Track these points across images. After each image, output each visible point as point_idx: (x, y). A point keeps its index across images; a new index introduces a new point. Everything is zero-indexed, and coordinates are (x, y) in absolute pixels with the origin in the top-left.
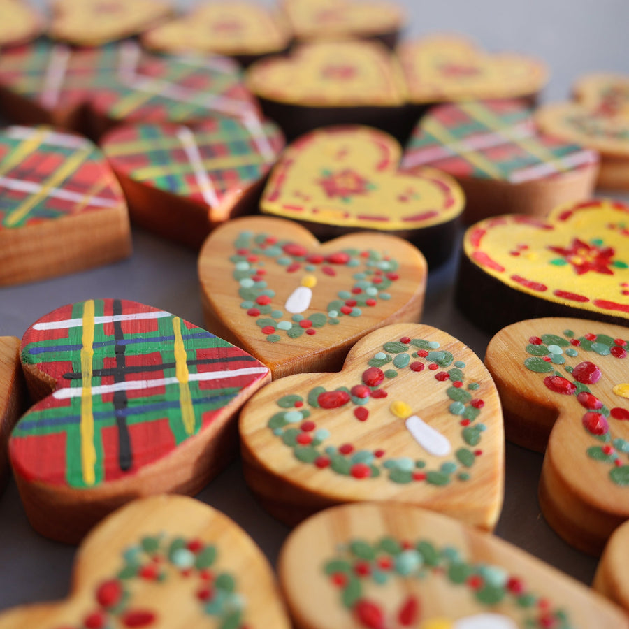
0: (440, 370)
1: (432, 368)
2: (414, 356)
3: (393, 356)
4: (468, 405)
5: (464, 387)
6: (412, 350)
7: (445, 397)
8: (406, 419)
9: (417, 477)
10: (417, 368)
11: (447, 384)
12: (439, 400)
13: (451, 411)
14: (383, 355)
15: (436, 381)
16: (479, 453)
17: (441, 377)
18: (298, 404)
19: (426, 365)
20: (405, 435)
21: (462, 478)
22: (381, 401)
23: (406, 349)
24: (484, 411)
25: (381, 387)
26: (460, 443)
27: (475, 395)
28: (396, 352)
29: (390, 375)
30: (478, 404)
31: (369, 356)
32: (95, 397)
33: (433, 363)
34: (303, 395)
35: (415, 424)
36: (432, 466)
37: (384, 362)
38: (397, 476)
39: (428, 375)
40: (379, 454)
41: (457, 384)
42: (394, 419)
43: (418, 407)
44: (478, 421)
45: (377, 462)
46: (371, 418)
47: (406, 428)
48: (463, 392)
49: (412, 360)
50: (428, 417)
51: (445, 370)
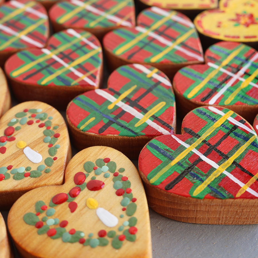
0: (41, 122)
1: (37, 122)
2: (29, 117)
3: (20, 119)
4: (53, 137)
5: (51, 129)
6: (29, 114)
7: (42, 135)
8: (24, 148)
9: (26, 175)
10: (30, 123)
11: (44, 128)
12: (39, 137)
13: (44, 141)
14: (14, 120)
15: (39, 128)
16: (55, 159)
17: (41, 126)
19: (35, 121)
20: (23, 156)
21: (47, 172)
22: (13, 142)
23: (26, 115)
24: (59, 139)
25: (13, 135)
26: (48, 156)
27: (55, 132)
28: (21, 117)
29: (18, 129)
30: (57, 136)
31: (7, 122)
33: (38, 119)
35: (28, 151)
36: (34, 168)
37: (15, 123)
38: (17, 176)
39: (36, 125)
40: (9, 168)
41: (48, 128)
42: (18, 149)
43: (29, 142)
44: (56, 143)
45: (9, 172)
46: (7, 151)
47: (23, 153)
48: (50, 131)
49: (28, 120)
50: (33, 146)
51: (43, 122)
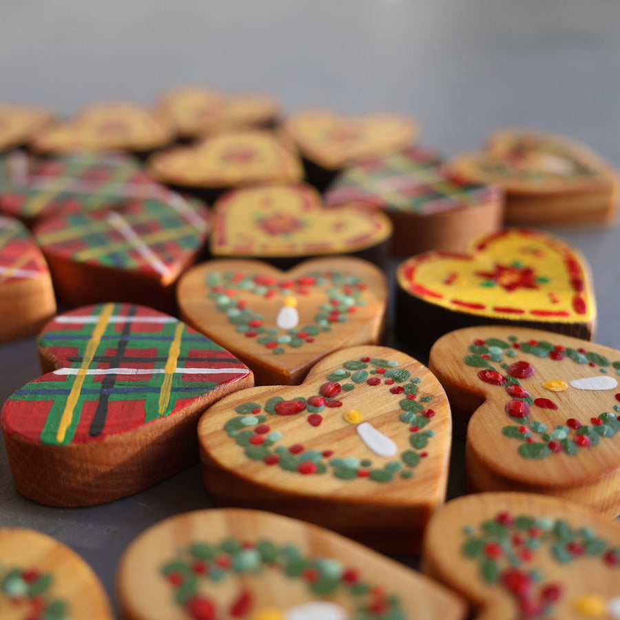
0: (395, 385)
1: (387, 383)
2: (372, 373)
3: (352, 372)
4: (420, 414)
5: (417, 399)
6: (370, 368)
7: (398, 407)
8: (358, 425)
9: (361, 474)
10: (374, 383)
11: (402, 397)
12: (391, 410)
13: (403, 420)
14: (342, 372)
15: (390, 394)
16: (424, 455)
17: (396, 391)
18: (255, 411)
19: (383, 381)
20: (355, 438)
21: (405, 476)
22: (336, 410)
23: (366, 367)
24: (434, 421)
25: (337, 398)
26: (407, 447)
27: (426, 407)
28: (355, 369)
29: (348, 388)
30: (429, 414)
31: (330, 372)
32: (87, 376)
33: (390, 379)
34: (262, 404)
35: (365, 430)
36: (377, 465)
37: (343, 377)
38: (343, 472)
39: (383, 389)
40: (327, 454)
41: (411, 397)
42: (345, 425)
43: (370, 415)
44: (426, 428)
45: (325, 461)
46: (323, 424)
47: (356, 433)
48: (416, 403)
49: (370, 376)
50: (379, 423)
51: (401, 385)
